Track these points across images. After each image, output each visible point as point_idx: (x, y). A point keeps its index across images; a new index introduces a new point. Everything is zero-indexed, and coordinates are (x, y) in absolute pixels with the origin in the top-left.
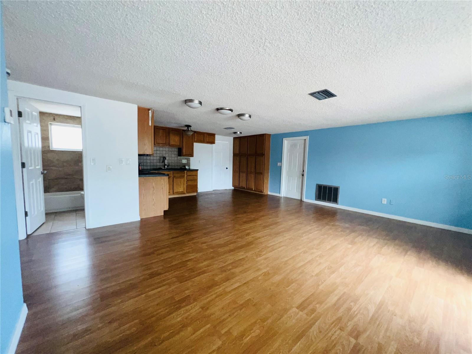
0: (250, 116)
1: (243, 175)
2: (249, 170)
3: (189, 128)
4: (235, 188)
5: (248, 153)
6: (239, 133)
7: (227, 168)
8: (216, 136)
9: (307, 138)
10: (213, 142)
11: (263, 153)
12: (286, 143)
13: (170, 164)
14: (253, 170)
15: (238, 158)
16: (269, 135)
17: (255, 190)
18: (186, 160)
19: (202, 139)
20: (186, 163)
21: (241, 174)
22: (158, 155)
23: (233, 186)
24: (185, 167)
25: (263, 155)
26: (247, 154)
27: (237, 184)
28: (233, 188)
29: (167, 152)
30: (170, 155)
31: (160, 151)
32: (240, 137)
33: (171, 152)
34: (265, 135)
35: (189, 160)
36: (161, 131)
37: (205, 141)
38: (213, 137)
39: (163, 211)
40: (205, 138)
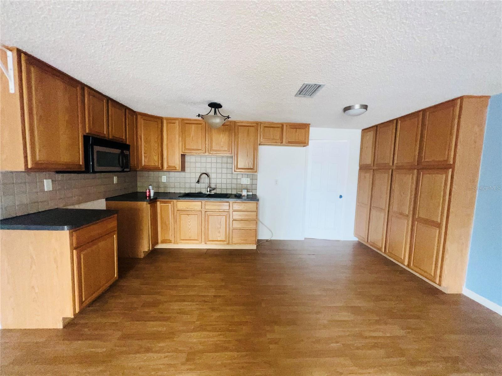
1: (380, 219)
2: (395, 208)
5: (395, 162)
6: (357, 107)
7: (341, 197)
8: (312, 129)
10: (304, 143)
11: (447, 161)
13: (217, 186)
14: (407, 210)
15: (369, 176)
18: (249, 179)
19: (278, 137)
20: (249, 183)
21: (374, 212)
22: (196, 170)
23: (356, 235)
24: (242, 191)
25: (449, 168)
26: (391, 164)
27: (364, 234)
28: (357, 240)
29: (214, 165)
30: (219, 171)
31: (201, 162)
32: (376, 126)
33: (219, 165)
34: (459, 101)
35: (254, 178)
36: (193, 128)
37: (284, 140)
38: (303, 131)
39: (61, 319)
40: (284, 134)
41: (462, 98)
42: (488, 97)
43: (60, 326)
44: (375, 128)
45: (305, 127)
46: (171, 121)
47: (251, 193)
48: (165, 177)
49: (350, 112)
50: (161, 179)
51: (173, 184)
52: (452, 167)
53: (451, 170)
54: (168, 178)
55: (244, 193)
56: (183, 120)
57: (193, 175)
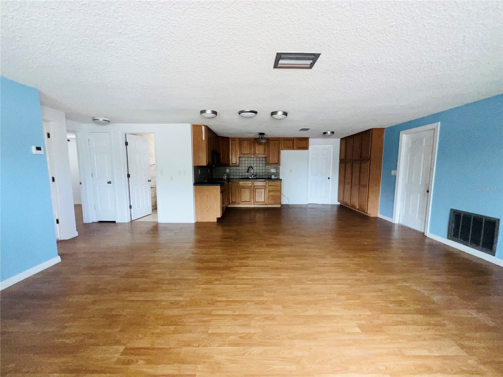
0: (285, 114)
1: (348, 188)
2: (353, 181)
3: (263, 135)
4: (342, 204)
5: (353, 157)
6: (329, 133)
7: (329, 178)
8: (309, 139)
9: (437, 125)
10: (306, 148)
11: (368, 156)
12: (405, 138)
13: (258, 174)
14: (357, 181)
16: (381, 130)
17: (358, 209)
18: (275, 169)
19: (291, 145)
20: (275, 172)
21: (346, 186)
22: (246, 165)
23: (339, 201)
24: (271, 176)
25: (368, 159)
27: (342, 200)
28: (339, 203)
29: (255, 162)
30: (258, 165)
31: (248, 161)
32: (346, 137)
33: (258, 162)
34: (371, 130)
35: (278, 169)
36: (245, 142)
37: (295, 148)
38: (305, 141)
39: (216, 218)
40: (295, 144)
41: (372, 129)
42: (384, 128)
43: (216, 221)
44: (346, 138)
45: (306, 139)
46: (234, 139)
47: (276, 177)
48: (228, 169)
49: (326, 134)
50: (226, 171)
51: (232, 173)
52: (370, 159)
53: (369, 161)
54: (230, 170)
55: (273, 177)
56: (240, 138)
57: (243, 168)
